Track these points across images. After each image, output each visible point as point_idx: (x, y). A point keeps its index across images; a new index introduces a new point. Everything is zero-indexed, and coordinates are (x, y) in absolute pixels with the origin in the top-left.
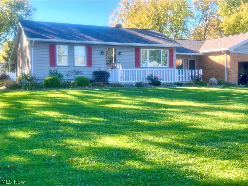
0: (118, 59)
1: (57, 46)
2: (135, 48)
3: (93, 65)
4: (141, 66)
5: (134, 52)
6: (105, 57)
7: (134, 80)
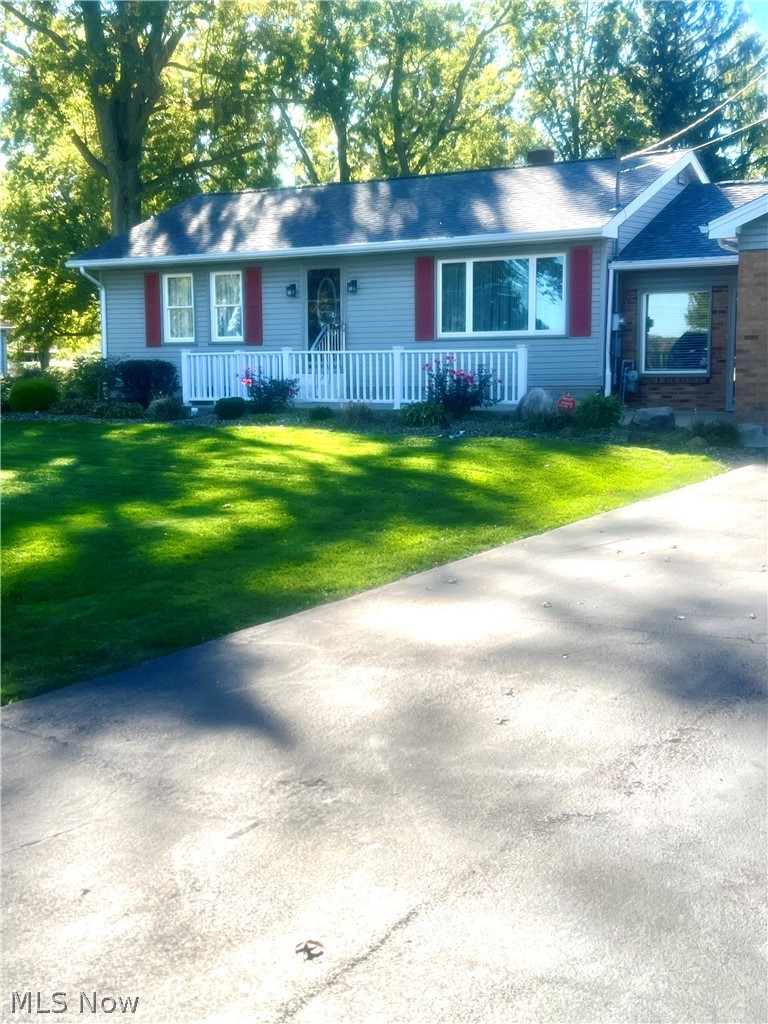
0: (349, 308)
1: (165, 278)
2: (413, 261)
3: (264, 338)
4: (440, 334)
5: (409, 275)
6: (303, 304)
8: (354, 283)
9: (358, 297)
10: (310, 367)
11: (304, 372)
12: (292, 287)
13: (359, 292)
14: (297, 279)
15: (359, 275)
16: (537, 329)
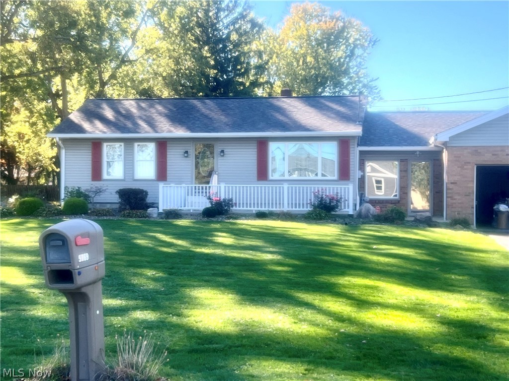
0: (219, 164)
1: (105, 145)
2: (256, 142)
3: (168, 177)
4: (271, 178)
5: (254, 149)
6: (192, 161)
7: (254, 207)
8: (223, 151)
9: (225, 158)
10: (195, 192)
11: (192, 195)
12: (186, 152)
13: (225, 156)
14: (190, 148)
15: (226, 147)
16: (322, 176)
